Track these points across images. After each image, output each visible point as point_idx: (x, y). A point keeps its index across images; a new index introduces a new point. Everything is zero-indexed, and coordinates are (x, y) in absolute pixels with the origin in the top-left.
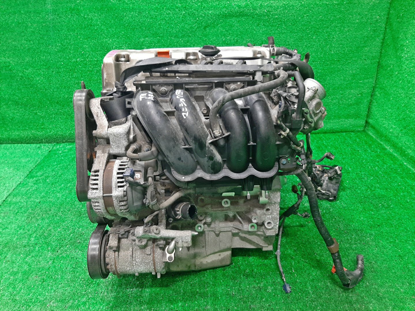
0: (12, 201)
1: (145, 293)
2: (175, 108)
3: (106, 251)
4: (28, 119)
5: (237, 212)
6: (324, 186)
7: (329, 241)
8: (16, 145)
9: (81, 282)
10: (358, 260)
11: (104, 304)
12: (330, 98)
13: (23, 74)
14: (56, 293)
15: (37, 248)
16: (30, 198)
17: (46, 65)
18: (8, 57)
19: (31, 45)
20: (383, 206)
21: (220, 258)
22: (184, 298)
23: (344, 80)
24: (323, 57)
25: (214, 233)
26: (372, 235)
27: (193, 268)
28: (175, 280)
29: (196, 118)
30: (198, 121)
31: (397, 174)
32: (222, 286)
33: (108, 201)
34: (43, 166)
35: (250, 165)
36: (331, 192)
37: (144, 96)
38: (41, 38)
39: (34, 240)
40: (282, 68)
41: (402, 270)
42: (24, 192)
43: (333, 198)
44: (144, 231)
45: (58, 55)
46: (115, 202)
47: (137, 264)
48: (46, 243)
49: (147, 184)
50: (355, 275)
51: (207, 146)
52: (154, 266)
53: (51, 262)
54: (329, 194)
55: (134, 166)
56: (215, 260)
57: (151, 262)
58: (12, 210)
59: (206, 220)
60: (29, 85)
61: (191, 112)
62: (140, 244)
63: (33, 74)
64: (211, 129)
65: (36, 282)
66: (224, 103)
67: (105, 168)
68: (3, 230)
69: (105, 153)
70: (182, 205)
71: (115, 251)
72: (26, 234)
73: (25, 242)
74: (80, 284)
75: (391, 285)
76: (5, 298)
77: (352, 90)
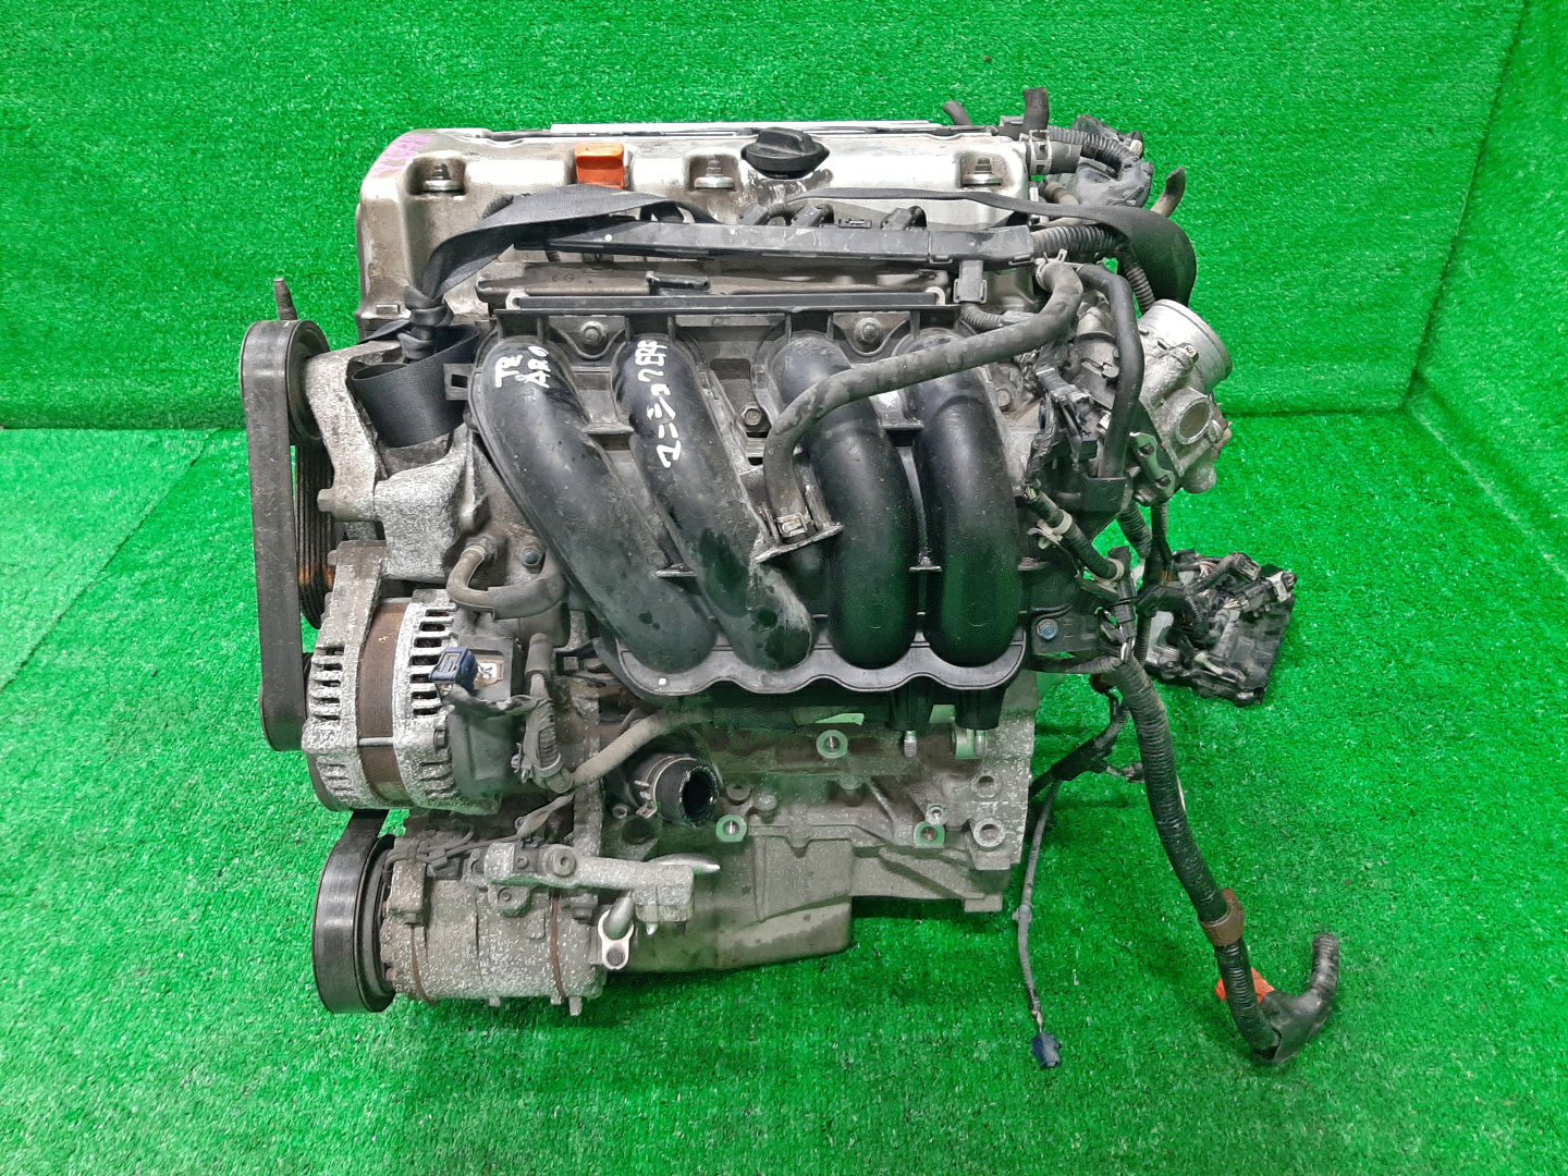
0: (54, 665)
1: (531, 1048)
2: (632, 421)
3: (382, 919)
4: (109, 334)
5: (874, 779)
6: (1222, 648)
7: (1208, 906)
8: (67, 432)
9: (301, 997)
10: (1316, 955)
11: (383, 1086)
12: (1278, 280)
13: (82, 159)
14: (214, 1037)
15: (145, 857)
16: (121, 654)
17: (167, 127)
18: (17, 91)
19: (106, 43)
20: (1438, 731)
21: (808, 927)
22: (670, 1073)
23: (1340, 210)
24: (1263, 115)
25: (786, 846)
26: (1384, 848)
27: (708, 963)
28: (642, 1000)
29: (711, 467)
30: (719, 480)
31: (1511, 597)
32: (809, 1029)
33: (377, 762)
34: (166, 525)
35: (920, 637)
36: (1246, 673)
37: (512, 368)
38: (142, 17)
39: (136, 826)
40: (1063, 252)
41: (1481, 995)
42: (98, 630)
43: (1252, 694)
44: (514, 864)
45: (213, 88)
46: (405, 769)
47: (493, 969)
48: (178, 838)
49: (526, 706)
50: (1297, 1012)
51: (751, 573)
52: (555, 978)
53: (195, 914)
54: (1238, 680)
55: (478, 630)
56: (790, 936)
57: (542, 964)
58: (55, 702)
59: (756, 801)
60: (106, 202)
61: (690, 441)
62: (504, 905)
63: (117, 162)
64: (770, 506)
65: (142, 991)
66: (821, 413)
67: (367, 637)
68: (22, 782)
69: (368, 576)
70: (661, 765)
71: (413, 925)
72: (106, 800)
73: (101, 832)
74: (299, 1003)
75: (1432, 1053)
76: (34, 1048)
77: (1367, 249)
